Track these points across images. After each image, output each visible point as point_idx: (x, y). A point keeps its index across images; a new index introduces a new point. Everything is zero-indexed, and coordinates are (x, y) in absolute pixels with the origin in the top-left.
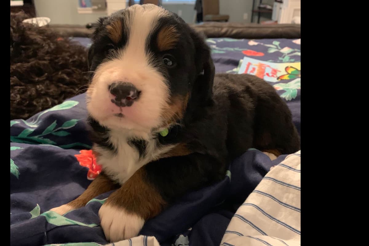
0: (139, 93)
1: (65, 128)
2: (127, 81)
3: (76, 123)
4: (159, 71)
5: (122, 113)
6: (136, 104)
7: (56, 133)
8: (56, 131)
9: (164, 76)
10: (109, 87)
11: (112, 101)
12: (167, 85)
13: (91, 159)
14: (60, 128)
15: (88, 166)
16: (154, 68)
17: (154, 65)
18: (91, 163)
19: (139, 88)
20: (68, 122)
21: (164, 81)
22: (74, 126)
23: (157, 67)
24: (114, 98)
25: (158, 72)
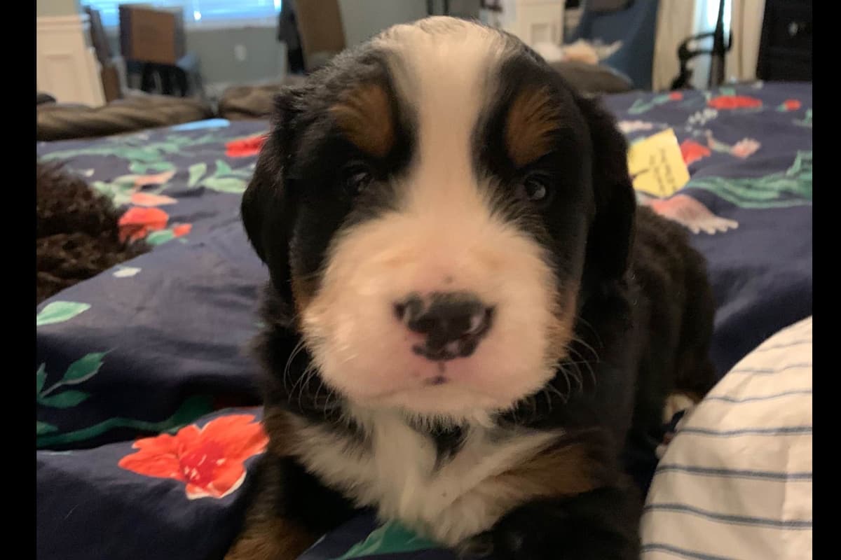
0: (490, 314)
1: (71, 382)
2: (454, 287)
3: (101, 364)
4: (524, 227)
5: (445, 375)
6: (485, 345)
7: (49, 399)
8: (48, 396)
9: (538, 240)
10: (399, 310)
11: (417, 350)
12: (549, 265)
13: (172, 456)
14: (58, 385)
15: (173, 475)
16: (508, 223)
17: (507, 214)
18: (178, 466)
19: (488, 299)
20: (76, 364)
21: (541, 257)
22: (95, 372)
23: (516, 217)
24: (420, 340)
25: (523, 233)
